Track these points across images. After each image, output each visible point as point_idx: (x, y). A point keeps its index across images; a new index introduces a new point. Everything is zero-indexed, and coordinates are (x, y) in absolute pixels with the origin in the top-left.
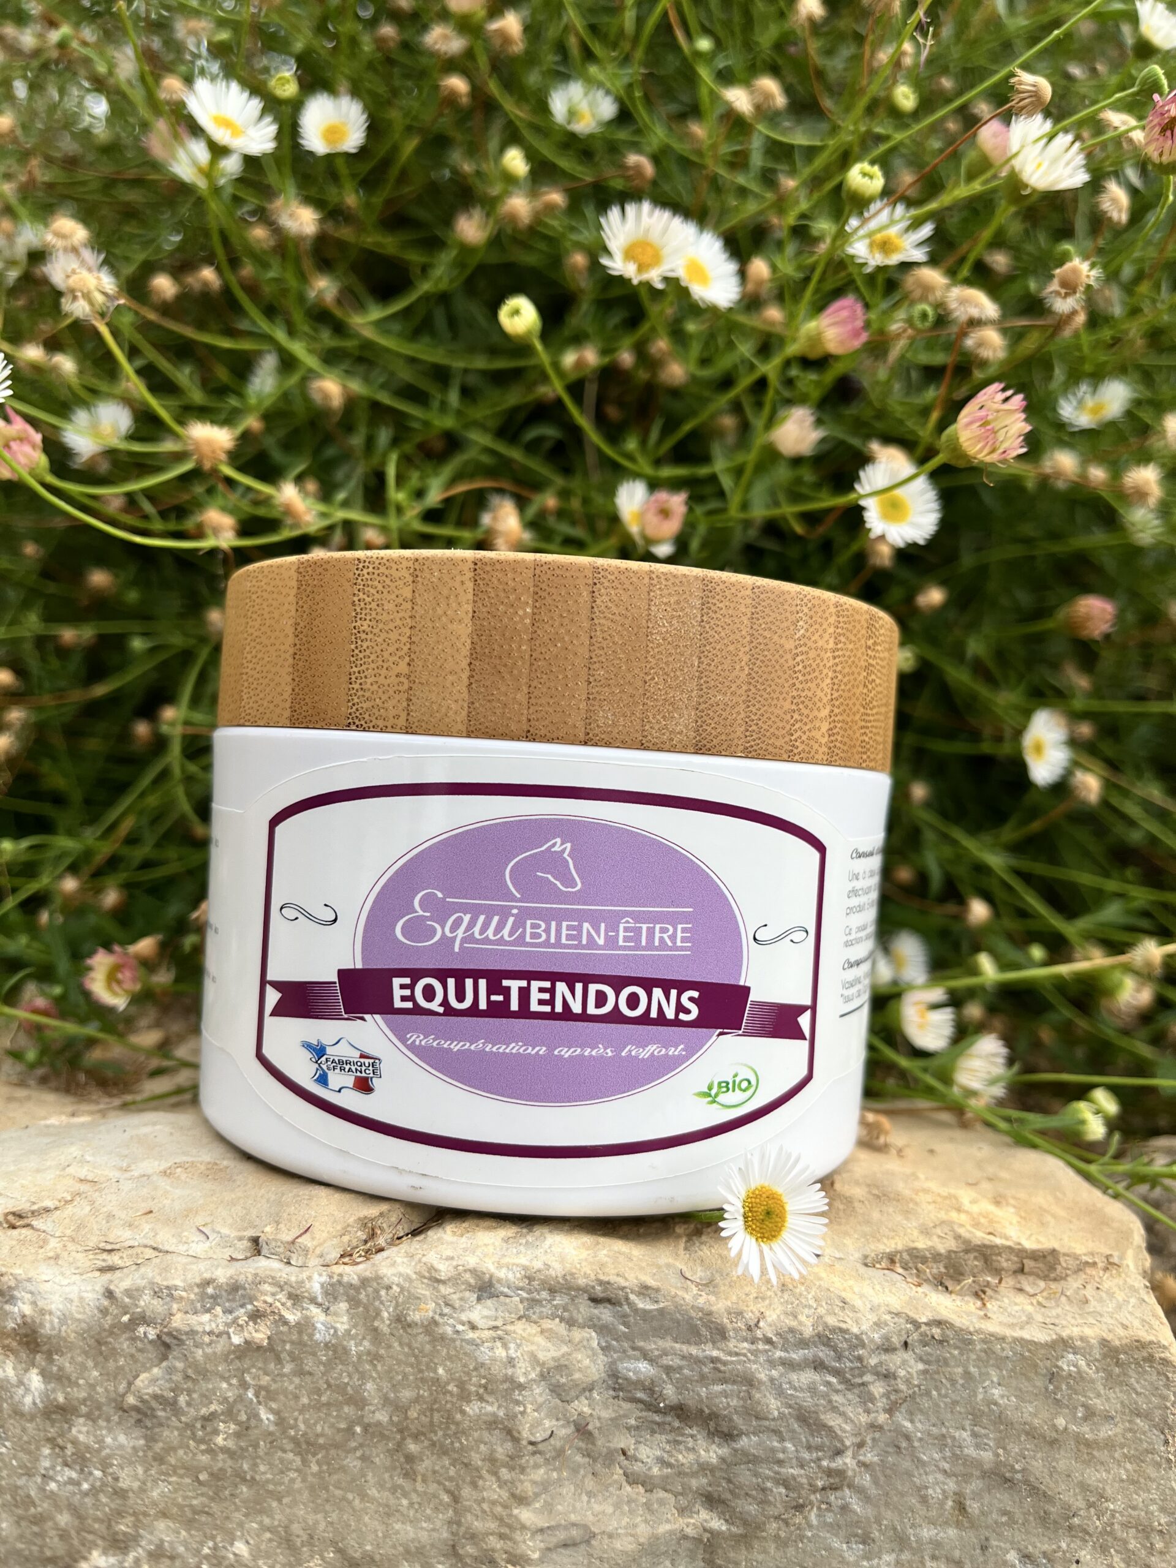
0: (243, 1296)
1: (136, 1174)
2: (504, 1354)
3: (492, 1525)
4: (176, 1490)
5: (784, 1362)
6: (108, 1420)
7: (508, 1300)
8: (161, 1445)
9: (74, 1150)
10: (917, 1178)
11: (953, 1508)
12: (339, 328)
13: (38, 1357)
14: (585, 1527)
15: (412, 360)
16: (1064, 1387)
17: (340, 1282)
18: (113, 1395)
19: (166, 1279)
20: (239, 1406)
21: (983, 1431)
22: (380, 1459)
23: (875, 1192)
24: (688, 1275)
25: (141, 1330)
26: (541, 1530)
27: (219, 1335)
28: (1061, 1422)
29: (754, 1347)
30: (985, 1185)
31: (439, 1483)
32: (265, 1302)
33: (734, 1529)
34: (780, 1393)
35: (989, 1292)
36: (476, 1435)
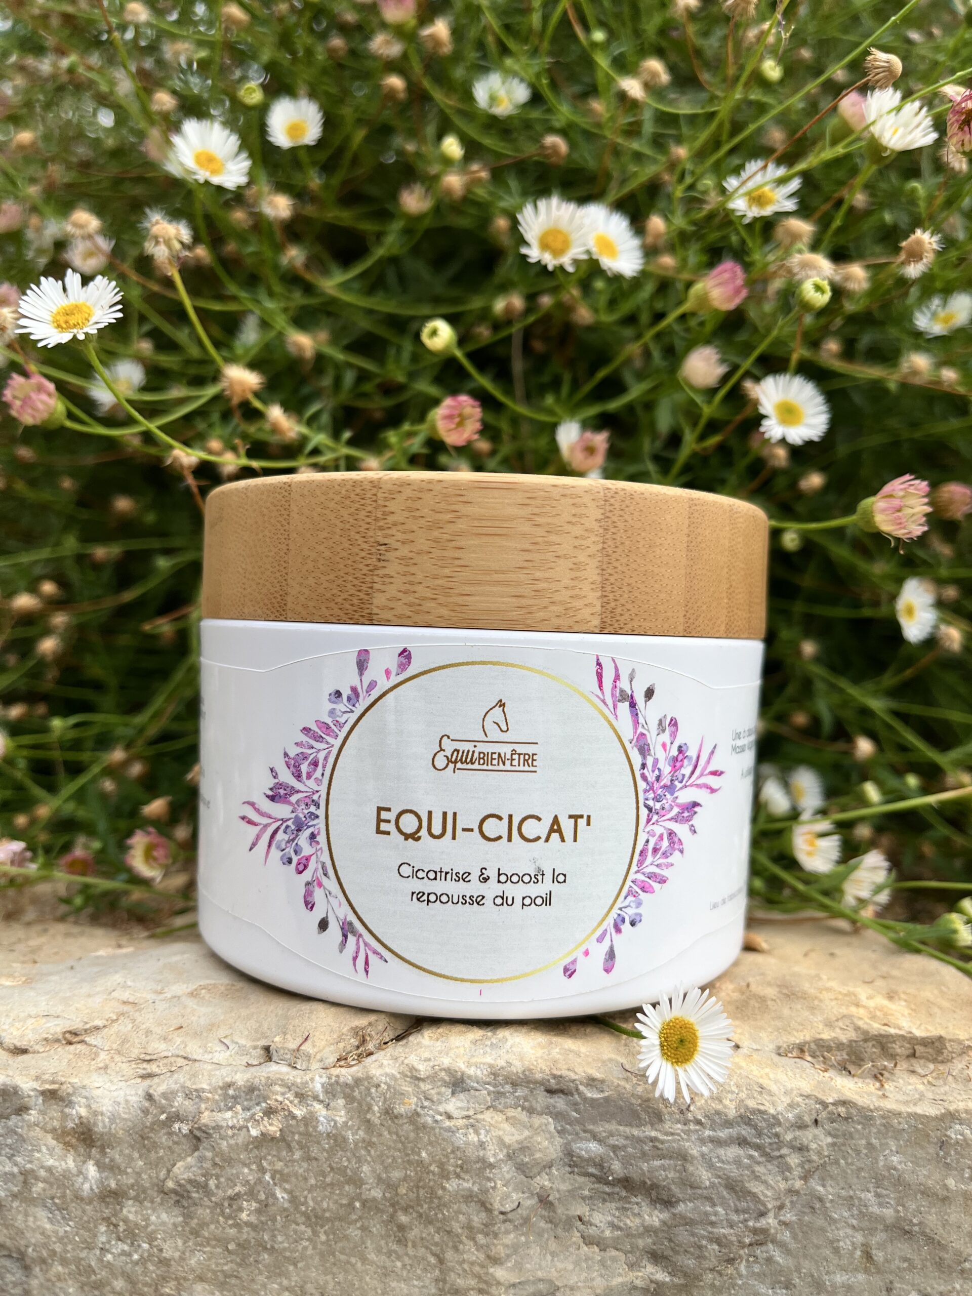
0: (258, 1096)
1: (169, 996)
2: (476, 1139)
3: (473, 1282)
4: (209, 1259)
5: (712, 1140)
6: (152, 1202)
7: (477, 1093)
8: (196, 1221)
9: (118, 978)
10: (820, 979)
11: (861, 1257)
12: (309, 289)
13: (94, 1151)
14: (551, 1282)
15: (370, 312)
16: (953, 1153)
17: (337, 1082)
18: (155, 1181)
19: (194, 1083)
20: (258, 1188)
21: (885, 1192)
22: (376, 1228)
23: (785, 991)
24: (627, 1067)
25: (177, 1126)
26: (514, 1285)
27: (240, 1129)
28: (951, 1183)
29: (686, 1128)
30: (879, 983)
31: (427, 1248)
32: (276, 1100)
33: (676, 1280)
34: (711, 1166)
35: (886, 1074)
36: (456, 1207)
